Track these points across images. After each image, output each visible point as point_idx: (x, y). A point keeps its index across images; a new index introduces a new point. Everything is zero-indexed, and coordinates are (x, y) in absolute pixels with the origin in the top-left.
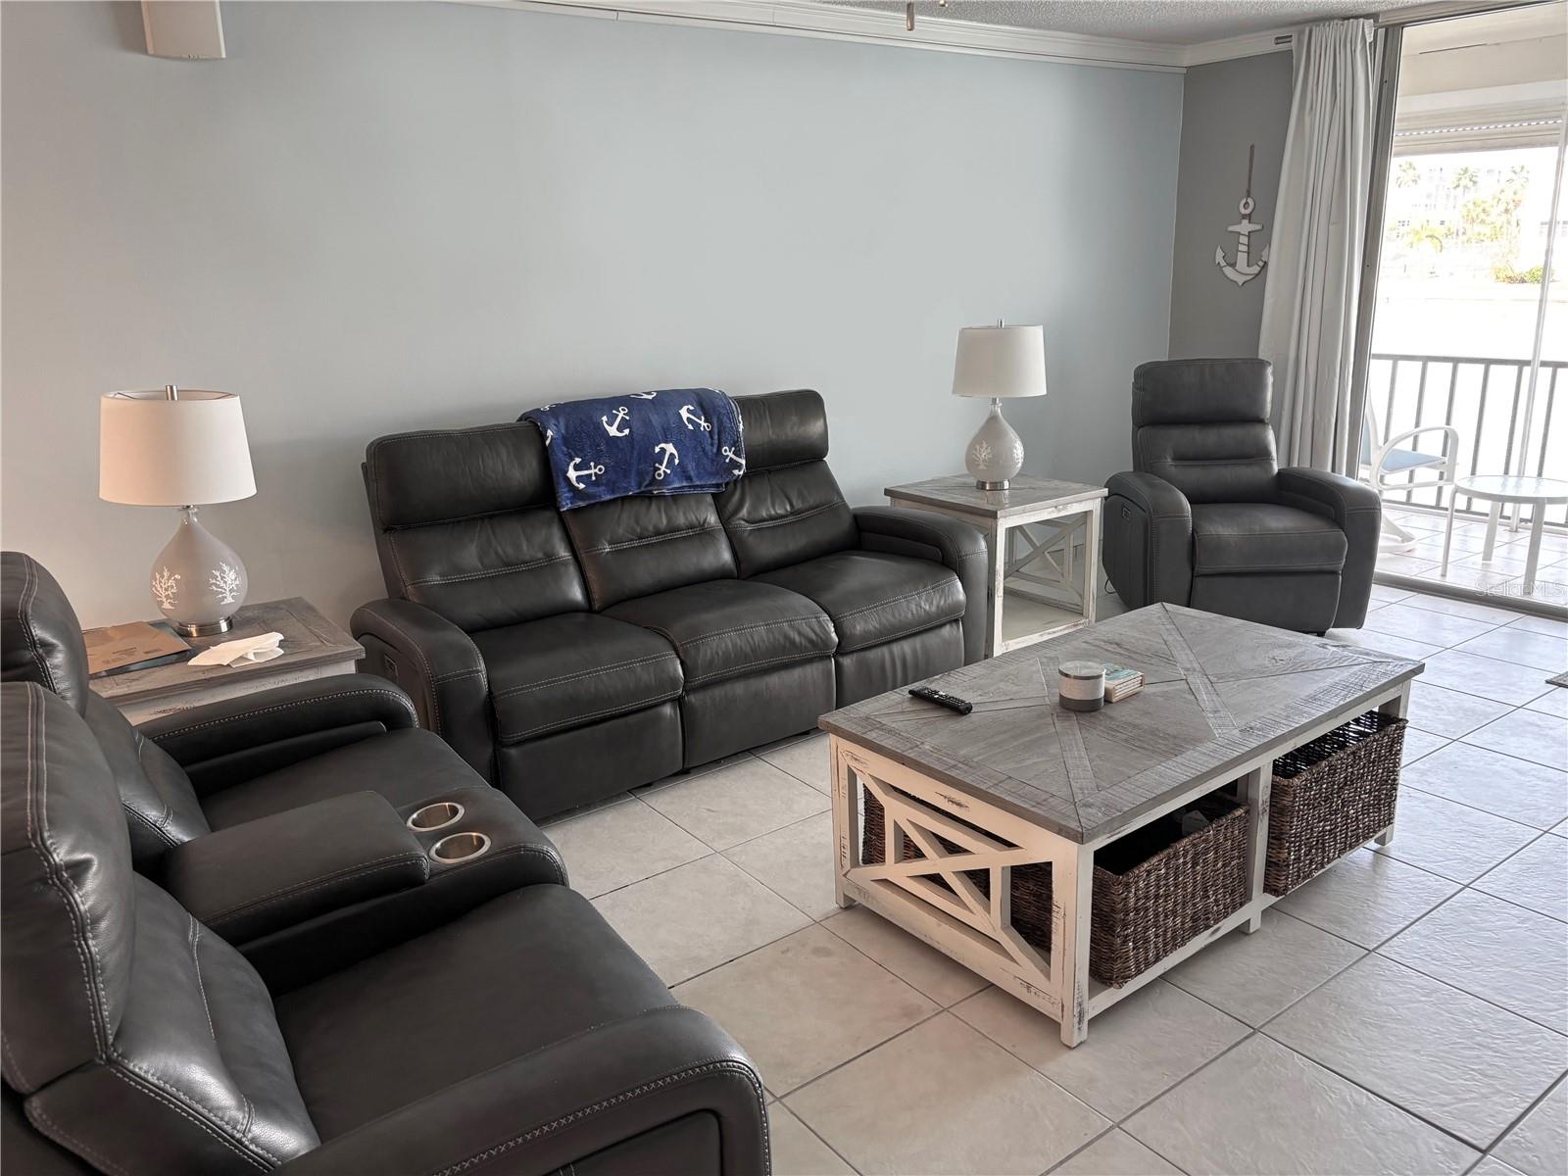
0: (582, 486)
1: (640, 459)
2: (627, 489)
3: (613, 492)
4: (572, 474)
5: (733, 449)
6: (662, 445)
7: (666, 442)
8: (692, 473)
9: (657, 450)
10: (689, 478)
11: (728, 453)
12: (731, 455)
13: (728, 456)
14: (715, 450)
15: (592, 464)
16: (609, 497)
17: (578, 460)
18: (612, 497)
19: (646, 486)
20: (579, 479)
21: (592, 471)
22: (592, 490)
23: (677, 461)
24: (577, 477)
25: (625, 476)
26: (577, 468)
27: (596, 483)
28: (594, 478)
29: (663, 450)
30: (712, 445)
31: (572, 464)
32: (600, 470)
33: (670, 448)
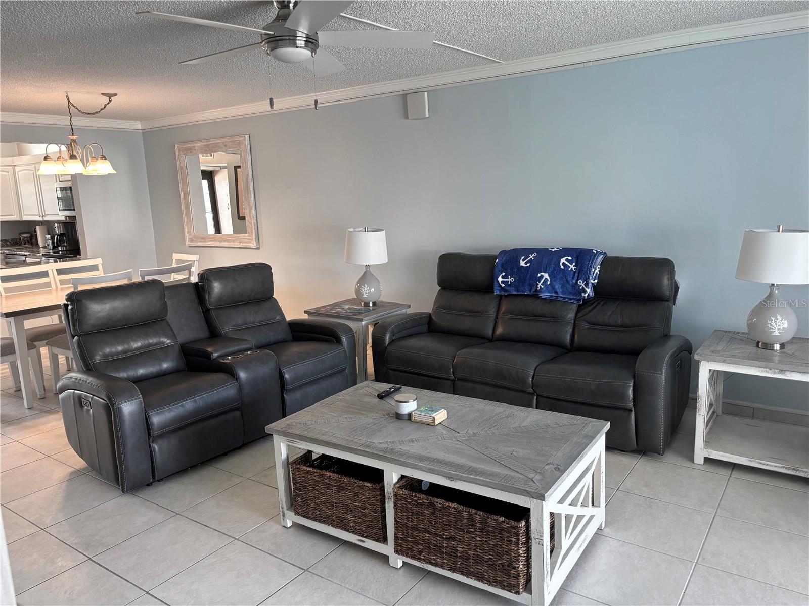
0: (503, 285)
1: (530, 279)
2: (523, 291)
3: (518, 292)
4: (500, 279)
5: (585, 282)
6: (542, 274)
7: (545, 272)
8: (558, 290)
9: (539, 275)
10: (556, 293)
11: (581, 284)
12: (583, 285)
13: (581, 285)
14: (574, 281)
15: (509, 276)
16: (515, 293)
17: (504, 274)
18: (517, 293)
19: (534, 292)
20: (503, 282)
21: (509, 280)
22: (507, 288)
23: (549, 283)
24: (502, 281)
25: (523, 285)
26: (503, 277)
27: (510, 286)
28: (509, 283)
29: (542, 276)
30: (573, 278)
31: (501, 275)
32: (512, 280)
33: (546, 276)
